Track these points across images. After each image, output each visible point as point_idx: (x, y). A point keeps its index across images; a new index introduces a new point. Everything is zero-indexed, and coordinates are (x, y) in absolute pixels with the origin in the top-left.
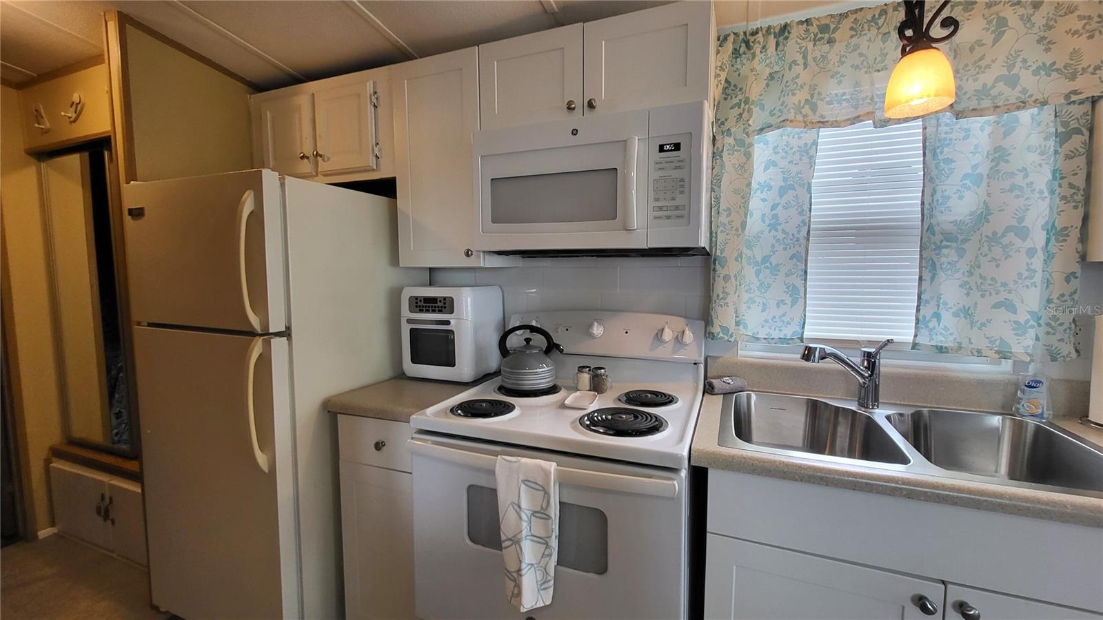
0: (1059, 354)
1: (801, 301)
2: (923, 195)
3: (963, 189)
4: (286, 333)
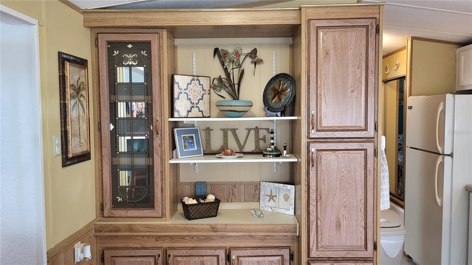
4: (451, 155)
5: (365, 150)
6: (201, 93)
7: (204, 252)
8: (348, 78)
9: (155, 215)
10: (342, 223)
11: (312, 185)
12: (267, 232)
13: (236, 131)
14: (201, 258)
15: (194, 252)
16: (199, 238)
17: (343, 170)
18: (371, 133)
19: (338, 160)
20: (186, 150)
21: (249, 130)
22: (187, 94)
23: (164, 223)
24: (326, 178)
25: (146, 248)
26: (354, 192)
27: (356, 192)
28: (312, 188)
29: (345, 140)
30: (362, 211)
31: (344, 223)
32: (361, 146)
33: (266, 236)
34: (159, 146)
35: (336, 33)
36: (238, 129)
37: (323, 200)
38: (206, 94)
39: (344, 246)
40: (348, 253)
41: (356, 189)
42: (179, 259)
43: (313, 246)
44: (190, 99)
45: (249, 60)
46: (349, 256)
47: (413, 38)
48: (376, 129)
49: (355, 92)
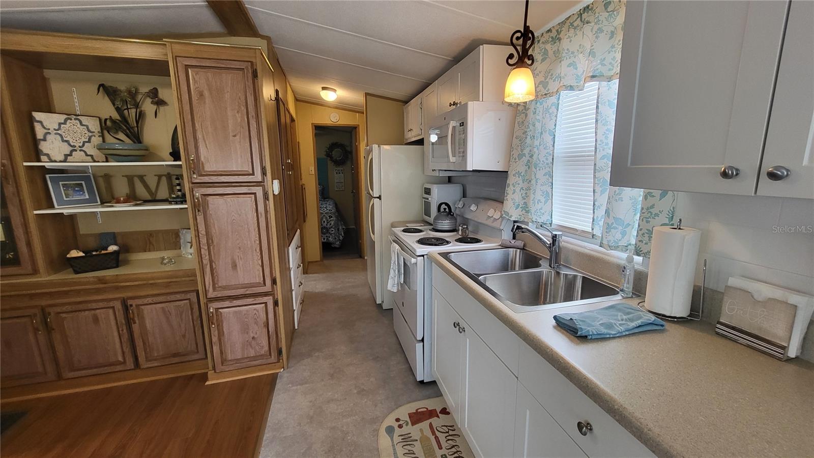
0: (641, 251)
1: (550, 201)
2: (596, 135)
3: (608, 132)
4: (380, 198)
5: (255, 194)
6: (86, 135)
7: (94, 305)
8: (228, 121)
9: (22, 272)
10: (238, 264)
11: (201, 230)
12: (168, 278)
13: (144, 177)
14: (93, 312)
15: (81, 307)
16: (88, 292)
17: (233, 214)
18: (258, 177)
19: (227, 204)
20: (67, 199)
21: (160, 177)
22: (61, 135)
23: (39, 279)
24: (216, 222)
25: (19, 309)
26: (247, 233)
27: (249, 234)
28: (202, 232)
29: (233, 184)
30: (258, 251)
31: (240, 264)
32: (249, 189)
33: (171, 282)
34: (14, 194)
35: (208, 73)
36: (145, 176)
37: (215, 243)
38: (95, 136)
39: (242, 284)
40: (247, 290)
41: (249, 231)
42: (64, 315)
43: (209, 287)
44: (66, 141)
45: (149, 100)
46: (248, 292)
47: (367, 94)
48: (264, 173)
49: (238, 137)
